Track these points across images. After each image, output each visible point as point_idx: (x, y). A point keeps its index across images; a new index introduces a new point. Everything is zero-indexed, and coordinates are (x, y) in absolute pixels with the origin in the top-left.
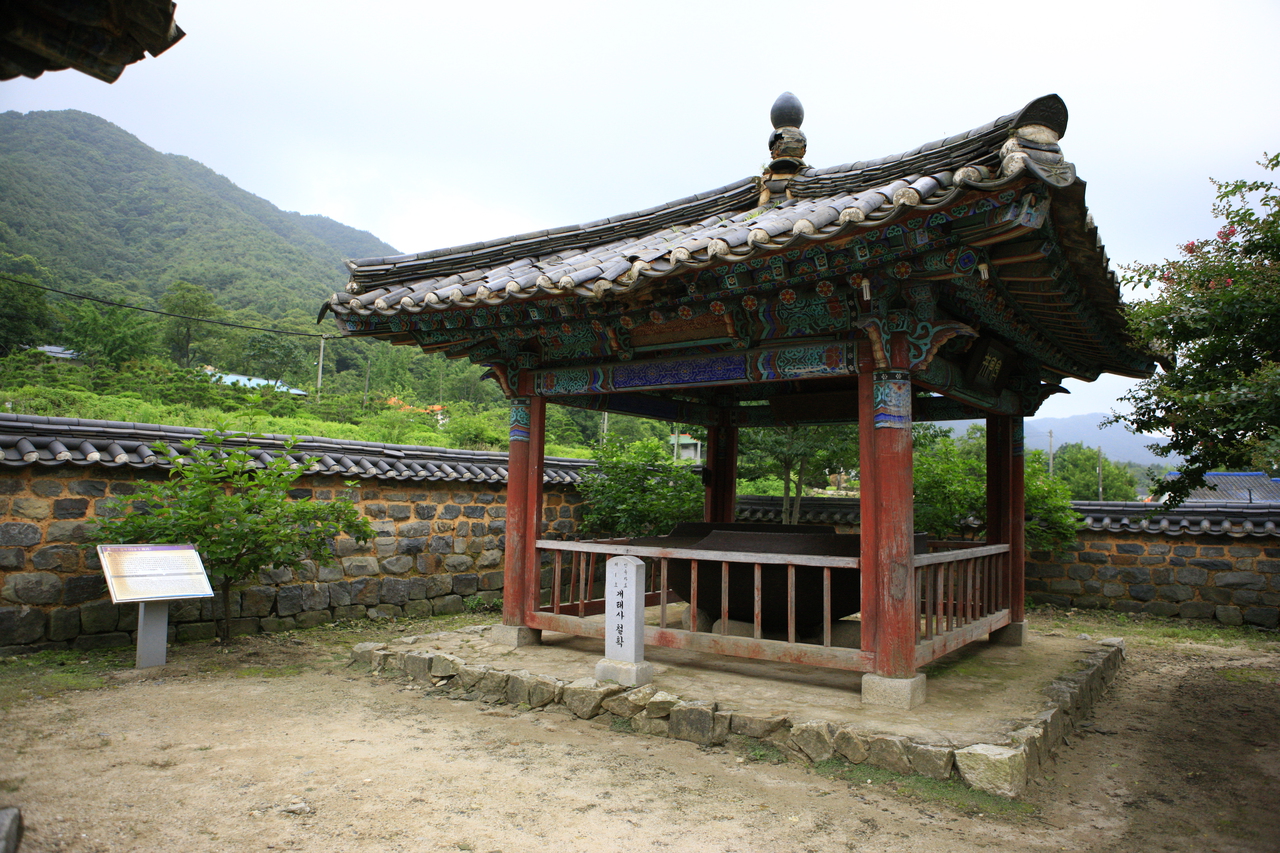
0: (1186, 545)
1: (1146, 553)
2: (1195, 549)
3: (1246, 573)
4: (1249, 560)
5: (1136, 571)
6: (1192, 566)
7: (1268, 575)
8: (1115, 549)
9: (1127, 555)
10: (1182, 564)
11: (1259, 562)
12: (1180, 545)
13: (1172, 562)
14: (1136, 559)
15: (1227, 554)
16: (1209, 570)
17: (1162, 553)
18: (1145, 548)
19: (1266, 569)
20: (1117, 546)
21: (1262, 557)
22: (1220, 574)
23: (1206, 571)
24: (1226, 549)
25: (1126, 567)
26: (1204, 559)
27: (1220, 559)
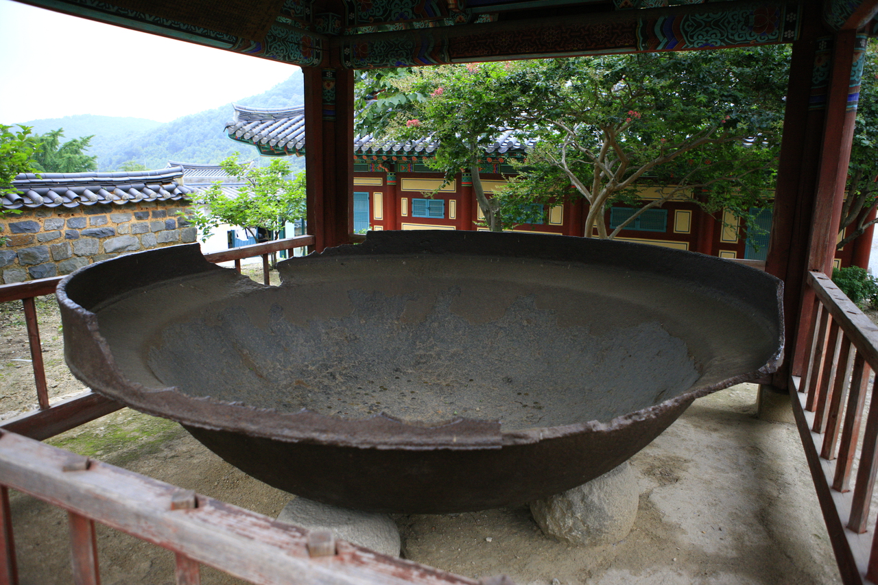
0: (77, 216)
1: (42, 229)
2: (85, 219)
3: (125, 236)
4: (127, 225)
5: (35, 251)
6: (85, 237)
7: (139, 236)
8: (8, 228)
9: (24, 234)
10: (77, 237)
11: (134, 225)
12: (72, 217)
13: (69, 236)
14: (33, 237)
15: (109, 220)
16: (99, 238)
17: (58, 227)
18: (40, 224)
19: (138, 231)
20: (11, 225)
21: (134, 220)
22: (108, 240)
23: (97, 240)
24: (108, 215)
25: (23, 248)
26: (94, 229)
27: (106, 227)
